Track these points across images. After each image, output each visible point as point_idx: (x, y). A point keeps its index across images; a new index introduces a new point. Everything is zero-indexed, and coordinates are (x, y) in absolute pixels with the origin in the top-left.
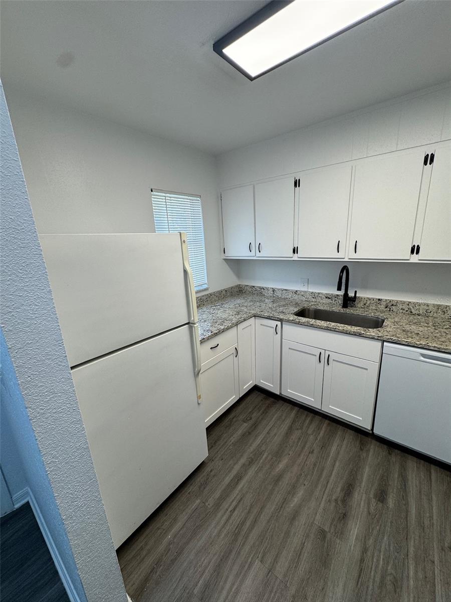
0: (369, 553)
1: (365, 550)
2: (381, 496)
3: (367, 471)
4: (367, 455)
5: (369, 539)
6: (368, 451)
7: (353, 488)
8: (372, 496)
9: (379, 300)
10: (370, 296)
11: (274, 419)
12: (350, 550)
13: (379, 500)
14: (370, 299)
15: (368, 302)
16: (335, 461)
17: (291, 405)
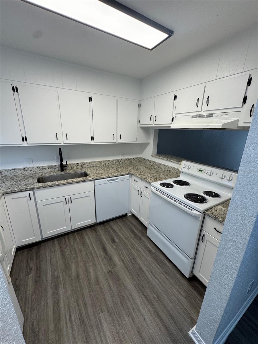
0: (124, 260)
1: (123, 261)
2: (114, 241)
3: (104, 238)
4: (100, 233)
5: (121, 257)
6: (99, 231)
7: (105, 248)
8: (111, 244)
9: (77, 163)
10: (73, 163)
11: (47, 255)
12: (120, 266)
13: (114, 243)
14: (73, 164)
15: (73, 166)
16: (92, 245)
17: (51, 241)
